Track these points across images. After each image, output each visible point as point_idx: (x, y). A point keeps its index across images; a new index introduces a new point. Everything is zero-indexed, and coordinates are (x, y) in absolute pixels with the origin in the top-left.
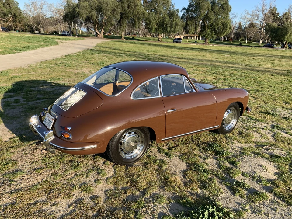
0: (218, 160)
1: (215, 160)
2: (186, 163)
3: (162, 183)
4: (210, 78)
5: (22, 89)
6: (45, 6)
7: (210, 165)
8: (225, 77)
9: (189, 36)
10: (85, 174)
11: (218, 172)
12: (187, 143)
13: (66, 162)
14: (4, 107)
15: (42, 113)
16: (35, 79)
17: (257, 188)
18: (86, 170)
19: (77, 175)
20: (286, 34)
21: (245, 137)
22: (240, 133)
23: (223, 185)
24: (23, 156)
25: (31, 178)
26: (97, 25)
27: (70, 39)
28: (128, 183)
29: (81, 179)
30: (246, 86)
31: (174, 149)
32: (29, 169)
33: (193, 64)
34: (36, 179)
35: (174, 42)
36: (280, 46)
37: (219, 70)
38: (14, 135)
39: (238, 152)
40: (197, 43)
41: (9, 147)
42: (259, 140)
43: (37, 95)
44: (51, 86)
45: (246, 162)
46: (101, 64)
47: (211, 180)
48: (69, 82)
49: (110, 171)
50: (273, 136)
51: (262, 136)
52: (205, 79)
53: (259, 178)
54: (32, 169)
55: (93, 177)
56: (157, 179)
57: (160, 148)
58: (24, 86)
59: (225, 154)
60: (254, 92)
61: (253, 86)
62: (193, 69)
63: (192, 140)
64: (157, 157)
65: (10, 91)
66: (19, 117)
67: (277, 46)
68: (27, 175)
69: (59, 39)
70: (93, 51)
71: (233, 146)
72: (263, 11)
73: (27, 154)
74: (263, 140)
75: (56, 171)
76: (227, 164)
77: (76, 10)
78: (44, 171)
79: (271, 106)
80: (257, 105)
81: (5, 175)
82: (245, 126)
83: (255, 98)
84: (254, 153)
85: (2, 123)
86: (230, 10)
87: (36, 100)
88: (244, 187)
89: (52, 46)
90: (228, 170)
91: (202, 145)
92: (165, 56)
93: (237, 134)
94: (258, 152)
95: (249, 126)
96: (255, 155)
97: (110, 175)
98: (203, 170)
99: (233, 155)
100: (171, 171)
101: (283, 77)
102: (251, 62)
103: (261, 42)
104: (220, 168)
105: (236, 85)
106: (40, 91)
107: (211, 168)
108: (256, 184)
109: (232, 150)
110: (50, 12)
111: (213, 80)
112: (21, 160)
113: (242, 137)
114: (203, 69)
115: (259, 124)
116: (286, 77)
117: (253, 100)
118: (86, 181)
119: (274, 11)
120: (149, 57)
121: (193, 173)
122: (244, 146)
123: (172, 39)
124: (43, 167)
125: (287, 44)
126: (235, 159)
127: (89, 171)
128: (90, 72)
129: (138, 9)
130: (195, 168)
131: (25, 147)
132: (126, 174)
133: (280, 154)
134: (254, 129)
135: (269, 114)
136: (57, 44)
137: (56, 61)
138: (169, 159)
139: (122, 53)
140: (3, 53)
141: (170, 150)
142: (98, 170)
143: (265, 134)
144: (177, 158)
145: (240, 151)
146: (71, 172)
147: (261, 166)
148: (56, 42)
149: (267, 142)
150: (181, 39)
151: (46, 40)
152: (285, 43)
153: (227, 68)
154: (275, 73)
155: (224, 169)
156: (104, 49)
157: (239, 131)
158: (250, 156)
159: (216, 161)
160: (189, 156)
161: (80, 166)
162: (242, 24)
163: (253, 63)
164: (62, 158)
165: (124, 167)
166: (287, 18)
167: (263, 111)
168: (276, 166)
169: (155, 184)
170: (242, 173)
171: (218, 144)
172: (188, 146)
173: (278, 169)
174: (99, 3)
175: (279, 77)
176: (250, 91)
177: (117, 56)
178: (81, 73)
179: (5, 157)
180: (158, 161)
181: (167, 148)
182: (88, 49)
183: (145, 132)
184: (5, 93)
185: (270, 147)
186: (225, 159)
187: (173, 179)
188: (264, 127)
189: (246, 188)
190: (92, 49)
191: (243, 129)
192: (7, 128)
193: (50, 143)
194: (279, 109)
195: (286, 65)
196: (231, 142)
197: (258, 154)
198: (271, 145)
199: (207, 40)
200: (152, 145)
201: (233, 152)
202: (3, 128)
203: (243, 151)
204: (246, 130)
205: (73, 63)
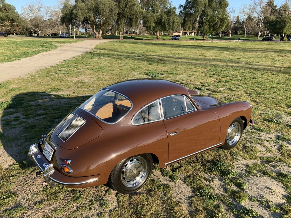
0: (224, 182)
1: (220, 182)
2: (191, 188)
3: (167, 213)
4: (210, 80)
5: (21, 104)
6: (42, 9)
7: (216, 189)
8: (225, 79)
9: (187, 33)
10: (87, 206)
11: (224, 197)
12: (192, 163)
13: (67, 192)
14: (4, 127)
15: (41, 140)
16: (35, 91)
17: (266, 215)
18: (88, 201)
19: (79, 208)
20: (285, 26)
21: (249, 151)
22: (245, 147)
23: (230, 213)
24: (24, 187)
25: (32, 215)
26: (95, 26)
27: (68, 42)
28: (132, 216)
29: (83, 213)
30: (248, 88)
31: (179, 171)
32: (30, 203)
33: (192, 65)
34: (37, 215)
35: (172, 39)
36: (279, 39)
37: (219, 71)
38: (13, 161)
39: (244, 171)
40: (196, 39)
41: (9, 177)
42: (264, 155)
43: (36, 111)
44: (51, 99)
45: (253, 183)
46: (101, 70)
47: (217, 207)
48: (68, 93)
49: (113, 201)
50: (279, 149)
51: (267, 149)
52: (206, 81)
53: (267, 203)
54: (33, 203)
55: (96, 209)
56: (163, 209)
57: (164, 171)
58: (24, 100)
59: (230, 175)
60: (256, 95)
61: (255, 87)
62: (193, 70)
63: (196, 158)
64: (160, 181)
65: (9, 107)
66: (19, 139)
67: (276, 39)
68: (27, 211)
69: (58, 42)
70: (92, 54)
71: (238, 163)
72: (260, 4)
73: (27, 184)
74: (268, 154)
75: (57, 204)
76: (233, 186)
77: (73, 12)
78: (45, 205)
79: (274, 111)
80: (260, 112)
81: (6, 212)
82: (248, 138)
83: (257, 102)
84: (260, 172)
85: (2, 147)
86: (227, 5)
87: (36, 117)
88: (252, 215)
89: (51, 50)
90: (234, 195)
91: (207, 164)
92: (164, 57)
93: (241, 148)
94: (264, 169)
95: (254, 137)
96: (261, 173)
97: (113, 207)
98: (209, 196)
99: (238, 175)
100: (176, 198)
101: (284, 75)
102: (250, 59)
103: (259, 35)
104: (226, 192)
105: (237, 88)
106: (39, 105)
107: (216, 192)
108: (264, 211)
109: (237, 169)
110: (48, 15)
111: (214, 82)
112: (22, 192)
113: (248, 152)
114: (203, 70)
115: (263, 135)
116: (287, 76)
117: (255, 105)
118: (89, 215)
119: (271, 4)
120: (148, 58)
121: (198, 200)
122: (250, 162)
123: (171, 36)
124: (45, 200)
125: (286, 37)
126: (241, 180)
127: (91, 203)
128: (89, 80)
129: (136, 8)
130: (201, 193)
131: (25, 176)
132: (129, 204)
133: (287, 172)
134: (259, 141)
135: (272, 122)
136: (56, 48)
137: (55, 68)
138: (173, 183)
139: (121, 55)
140: (2, 61)
141: (174, 172)
142: (100, 200)
143: (270, 147)
144: (182, 182)
145: (245, 170)
146: (73, 205)
147: (269, 188)
148: (54, 46)
149: (273, 156)
150: (179, 36)
151: (45, 44)
152: (283, 36)
153: (227, 67)
154: (276, 71)
155: (231, 193)
156: (103, 51)
157: (243, 145)
158: (256, 176)
159: (222, 183)
160: (194, 179)
161: (82, 197)
162: (240, 18)
163: (253, 60)
164: (63, 188)
165: (127, 196)
166: (285, 10)
167: (266, 118)
168: (284, 186)
169: (160, 215)
170: (249, 197)
171: (223, 162)
172: (192, 167)
173: (286, 190)
174: (96, 4)
175: (280, 76)
176: (252, 94)
177: (116, 58)
178: (81, 81)
179: (5, 189)
180: (162, 187)
181: (171, 169)
182: (87, 52)
183: (147, 158)
184: (4, 109)
185: (276, 162)
186: (231, 181)
187: (179, 208)
188: (268, 139)
189: (254, 216)
190: (90, 52)
191: (247, 142)
192: (6, 153)
193: (50, 177)
194: (283, 114)
195: (286, 61)
196: (236, 159)
197: (265, 173)
198: (277, 160)
199: (206, 36)
200: (155, 167)
201: (238, 171)
202: (2, 152)
203: (249, 169)
204: (251, 143)
205: (72, 69)
